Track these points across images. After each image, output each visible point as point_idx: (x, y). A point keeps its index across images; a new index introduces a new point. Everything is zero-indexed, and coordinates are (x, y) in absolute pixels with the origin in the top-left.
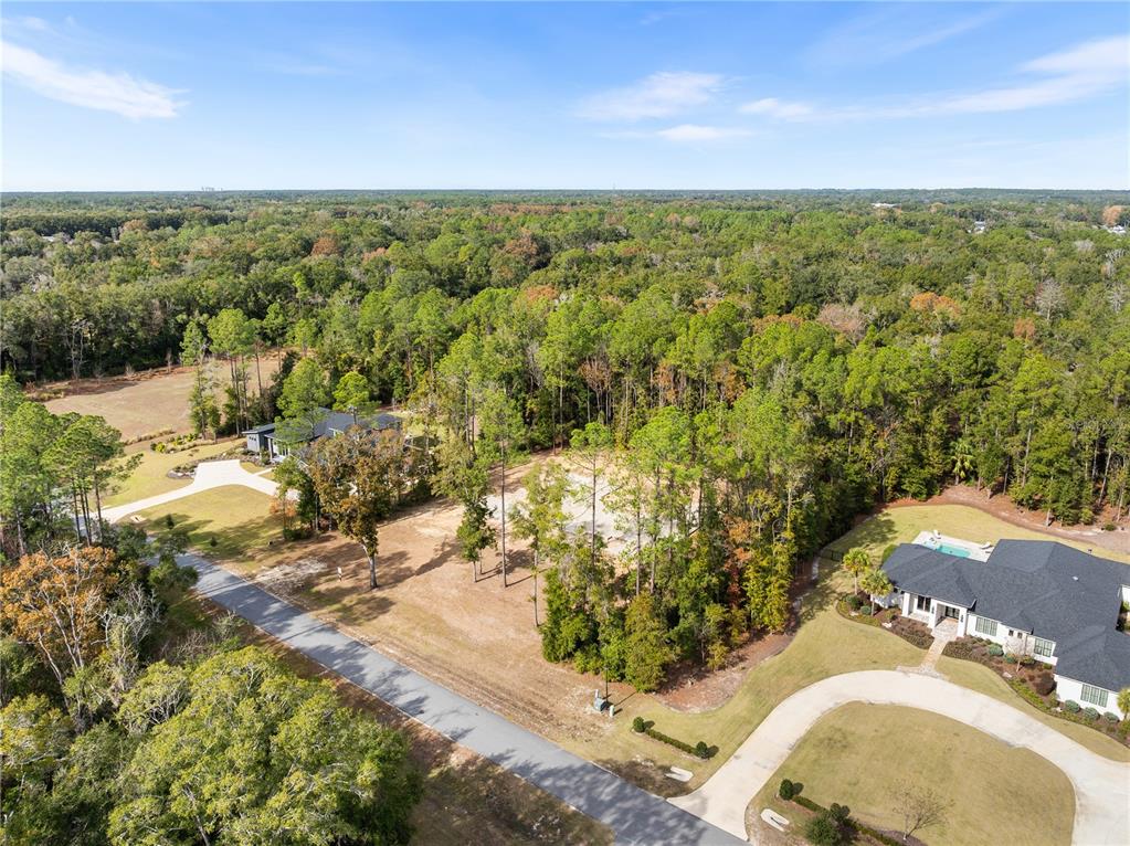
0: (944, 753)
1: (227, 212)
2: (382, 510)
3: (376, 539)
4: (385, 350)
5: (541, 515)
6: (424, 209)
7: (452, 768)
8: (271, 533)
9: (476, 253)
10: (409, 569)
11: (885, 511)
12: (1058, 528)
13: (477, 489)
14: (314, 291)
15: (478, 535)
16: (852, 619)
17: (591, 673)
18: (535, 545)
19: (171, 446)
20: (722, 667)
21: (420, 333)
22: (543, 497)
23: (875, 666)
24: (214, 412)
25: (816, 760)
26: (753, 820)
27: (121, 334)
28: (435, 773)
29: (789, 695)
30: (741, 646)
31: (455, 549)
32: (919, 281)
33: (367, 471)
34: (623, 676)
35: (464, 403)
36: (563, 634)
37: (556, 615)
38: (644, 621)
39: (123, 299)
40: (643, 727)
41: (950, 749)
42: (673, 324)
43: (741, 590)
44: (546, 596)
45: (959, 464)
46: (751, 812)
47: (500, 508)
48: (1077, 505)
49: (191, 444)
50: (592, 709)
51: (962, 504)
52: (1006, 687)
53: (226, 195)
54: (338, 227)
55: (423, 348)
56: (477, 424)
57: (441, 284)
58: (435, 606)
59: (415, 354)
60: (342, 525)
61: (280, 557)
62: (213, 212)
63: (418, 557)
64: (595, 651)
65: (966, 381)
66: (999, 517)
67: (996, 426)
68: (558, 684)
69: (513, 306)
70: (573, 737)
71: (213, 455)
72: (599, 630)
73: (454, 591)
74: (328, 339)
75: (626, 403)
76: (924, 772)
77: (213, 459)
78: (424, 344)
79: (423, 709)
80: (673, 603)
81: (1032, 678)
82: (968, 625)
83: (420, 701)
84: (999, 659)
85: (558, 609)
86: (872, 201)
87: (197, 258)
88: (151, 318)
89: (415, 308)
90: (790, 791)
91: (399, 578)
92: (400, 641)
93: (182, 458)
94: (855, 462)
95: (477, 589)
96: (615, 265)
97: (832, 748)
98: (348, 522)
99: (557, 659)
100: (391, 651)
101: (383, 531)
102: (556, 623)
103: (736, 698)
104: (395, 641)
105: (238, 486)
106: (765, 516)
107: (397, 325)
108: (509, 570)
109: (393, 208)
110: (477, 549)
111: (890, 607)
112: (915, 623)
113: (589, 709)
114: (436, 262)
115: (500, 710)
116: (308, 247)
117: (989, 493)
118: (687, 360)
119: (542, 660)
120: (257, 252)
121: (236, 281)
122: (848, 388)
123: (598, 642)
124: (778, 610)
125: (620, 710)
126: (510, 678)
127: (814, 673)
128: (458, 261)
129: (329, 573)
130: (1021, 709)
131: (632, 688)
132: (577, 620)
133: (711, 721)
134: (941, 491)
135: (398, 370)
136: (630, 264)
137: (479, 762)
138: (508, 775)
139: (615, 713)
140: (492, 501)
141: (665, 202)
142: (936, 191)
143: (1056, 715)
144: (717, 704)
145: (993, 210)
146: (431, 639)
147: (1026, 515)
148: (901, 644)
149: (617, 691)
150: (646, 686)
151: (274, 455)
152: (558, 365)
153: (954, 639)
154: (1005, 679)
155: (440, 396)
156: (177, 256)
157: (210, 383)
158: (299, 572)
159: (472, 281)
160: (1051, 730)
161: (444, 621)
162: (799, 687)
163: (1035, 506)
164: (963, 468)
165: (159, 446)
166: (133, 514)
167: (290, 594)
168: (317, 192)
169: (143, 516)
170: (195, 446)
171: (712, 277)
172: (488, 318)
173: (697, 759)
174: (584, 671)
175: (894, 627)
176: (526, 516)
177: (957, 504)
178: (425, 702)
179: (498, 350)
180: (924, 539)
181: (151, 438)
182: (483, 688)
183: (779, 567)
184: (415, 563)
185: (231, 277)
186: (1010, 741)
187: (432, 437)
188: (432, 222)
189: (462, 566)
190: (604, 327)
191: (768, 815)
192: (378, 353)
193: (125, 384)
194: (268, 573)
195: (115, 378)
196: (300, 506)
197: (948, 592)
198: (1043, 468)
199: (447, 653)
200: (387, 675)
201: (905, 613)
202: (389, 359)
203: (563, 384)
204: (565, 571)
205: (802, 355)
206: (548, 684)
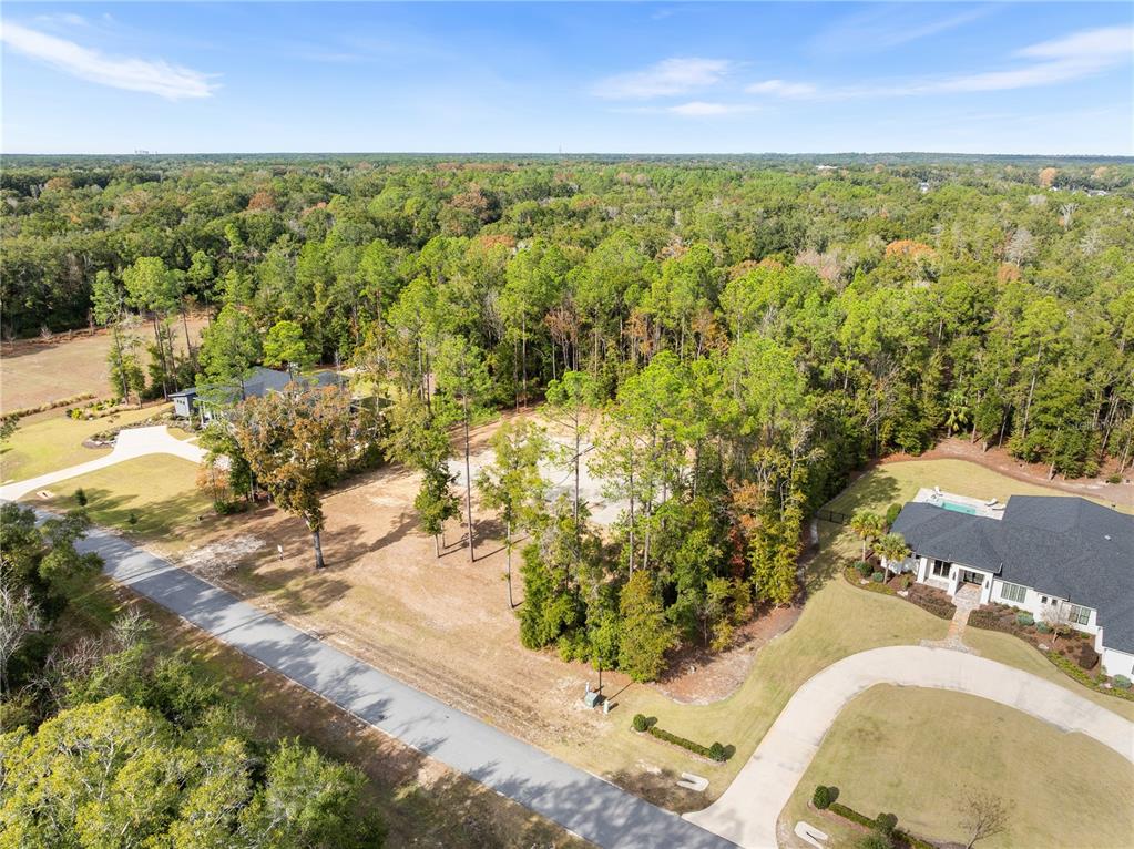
0: (992, 742)
1: (160, 172)
2: (327, 479)
3: (320, 513)
4: (328, 304)
5: (515, 481)
6: (367, 169)
7: (422, 788)
8: (203, 508)
9: (423, 206)
10: (363, 545)
11: (881, 467)
12: (1061, 481)
13: (438, 453)
14: (249, 245)
15: (440, 505)
16: (863, 587)
17: (578, 661)
18: (508, 517)
19: (89, 412)
20: (727, 649)
21: (365, 284)
22: (517, 461)
23: (896, 641)
24: (137, 374)
25: (848, 758)
26: (786, 837)
27: (34, 292)
28: (402, 794)
29: (806, 679)
30: (745, 623)
31: (415, 521)
32: (882, 233)
33: (305, 435)
34: (616, 664)
35: (417, 360)
36: (545, 619)
37: (536, 597)
38: (641, 604)
39: (33, 253)
40: (645, 725)
41: (996, 738)
42: (644, 271)
43: (746, 561)
44: (523, 575)
45: (953, 416)
46: (782, 827)
47: (464, 474)
48: (1082, 458)
49: (113, 409)
50: (582, 704)
51: (958, 458)
52: (1044, 660)
53: (159, 158)
54: (277, 184)
55: (369, 301)
56: (433, 381)
57: (388, 237)
58: (392, 587)
59: (361, 308)
60: (279, 499)
61: (213, 536)
62: (145, 172)
63: (374, 531)
64: (582, 636)
65: (961, 328)
66: (998, 471)
67: (997, 374)
68: (541, 675)
69: (467, 254)
70: (564, 741)
71: (137, 421)
72: (587, 612)
73: (414, 569)
74: (264, 293)
75: (594, 357)
76: (973, 767)
77: (137, 425)
78: (371, 297)
79: (386, 714)
80: (670, 579)
81: (1070, 650)
82: (992, 591)
83: (382, 704)
84: (1031, 628)
85: (538, 590)
86: (814, 163)
87: (122, 213)
88: (67, 275)
89: (358, 258)
90: (826, 798)
91: (350, 558)
92: (353, 629)
93: (102, 426)
94: (850, 415)
95: (440, 565)
96: (569, 219)
97: (864, 740)
98: (286, 494)
99: (538, 646)
100: (343, 643)
101: (329, 504)
102: (537, 606)
103: (747, 686)
104: (347, 630)
105: (162, 455)
106: (772, 476)
107: (339, 277)
108: (476, 543)
109: (335, 168)
110: (439, 521)
111: (903, 573)
112: (933, 590)
113: (579, 704)
114: (381, 215)
115: (474, 710)
116: (244, 202)
117: (985, 446)
118: (662, 309)
119: (520, 647)
120: (188, 208)
121: (163, 234)
122: (844, 335)
123: (584, 626)
124: (787, 581)
125: (616, 705)
126: (485, 669)
127: (832, 653)
128: (405, 214)
129: (268, 553)
130: (1065, 685)
131: (628, 678)
132: (561, 601)
133: (723, 714)
134: (935, 445)
135: (343, 326)
136: (585, 219)
137: (455, 780)
138: (491, 793)
139: (610, 709)
140: (455, 466)
141: (613, 163)
142: (875, 155)
143: (1106, 692)
144: (726, 693)
145: (934, 171)
146: (390, 626)
147: (1026, 469)
148: (921, 615)
149: (612, 682)
150: (644, 676)
151: (206, 420)
152: (520, 316)
153: (977, 608)
154: (1041, 651)
155: (389, 350)
156: (100, 213)
157: (129, 342)
158: (233, 551)
159: (419, 237)
160: (1103, 710)
161: (404, 605)
162: (817, 669)
163: (1036, 459)
164: (957, 421)
165: (75, 413)
166: (40, 489)
167: (222, 578)
168: (255, 155)
169: (53, 491)
170: (117, 411)
171: (673, 229)
172: (440, 268)
173: (712, 762)
174: (570, 659)
175: (911, 595)
176: (497, 483)
177: (952, 458)
178: (388, 706)
179: (453, 299)
180: (924, 496)
181: (68, 404)
182: (452, 684)
183: (788, 534)
184: (369, 539)
185: (156, 230)
186: (1060, 725)
187: (383, 397)
188: (376, 178)
189: (423, 540)
190: (570, 275)
191: (802, 829)
192: (320, 308)
193: (42, 347)
194: (198, 554)
195: (31, 341)
196: (233, 475)
197: (972, 556)
198: (1049, 419)
199: (409, 642)
200: (342, 673)
201: (920, 580)
202: (333, 314)
203: (525, 336)
204: (546, 547)
205: (790, 300)
206: (529, 676)
